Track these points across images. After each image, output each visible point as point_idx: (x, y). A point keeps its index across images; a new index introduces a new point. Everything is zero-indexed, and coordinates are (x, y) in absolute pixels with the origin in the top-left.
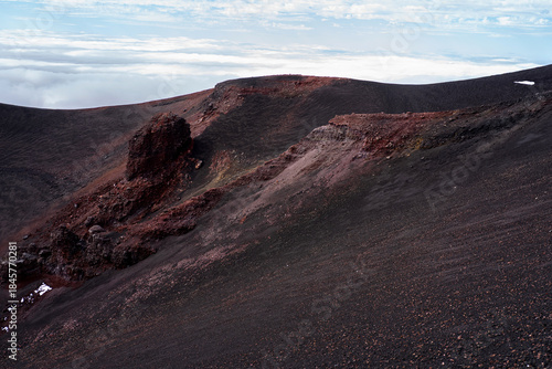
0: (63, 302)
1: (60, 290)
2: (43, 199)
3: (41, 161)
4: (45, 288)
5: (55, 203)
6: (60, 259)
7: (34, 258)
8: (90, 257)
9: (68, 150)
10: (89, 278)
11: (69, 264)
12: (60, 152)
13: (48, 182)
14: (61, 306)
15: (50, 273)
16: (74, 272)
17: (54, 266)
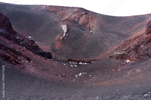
0: (134, 65)
1: (133, 62)
2: (119, 39)
3: (117, 30)
4: (128, 61)
5: (123, 41)
6: (133, 53)
7: (125, 53)
8: (142, 54)
9: (125, 27)
10: (141, 59)
11: (136, 55)
12: (122, 27)
13: (120, 35)
14: (134, 66)
15: (129, 57)
16: (137, 57)
17: (131, 55)
